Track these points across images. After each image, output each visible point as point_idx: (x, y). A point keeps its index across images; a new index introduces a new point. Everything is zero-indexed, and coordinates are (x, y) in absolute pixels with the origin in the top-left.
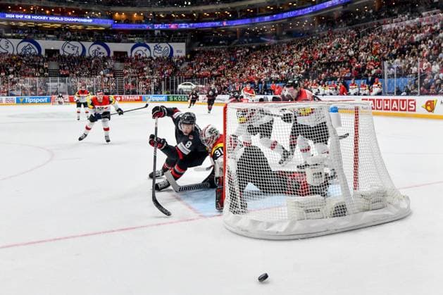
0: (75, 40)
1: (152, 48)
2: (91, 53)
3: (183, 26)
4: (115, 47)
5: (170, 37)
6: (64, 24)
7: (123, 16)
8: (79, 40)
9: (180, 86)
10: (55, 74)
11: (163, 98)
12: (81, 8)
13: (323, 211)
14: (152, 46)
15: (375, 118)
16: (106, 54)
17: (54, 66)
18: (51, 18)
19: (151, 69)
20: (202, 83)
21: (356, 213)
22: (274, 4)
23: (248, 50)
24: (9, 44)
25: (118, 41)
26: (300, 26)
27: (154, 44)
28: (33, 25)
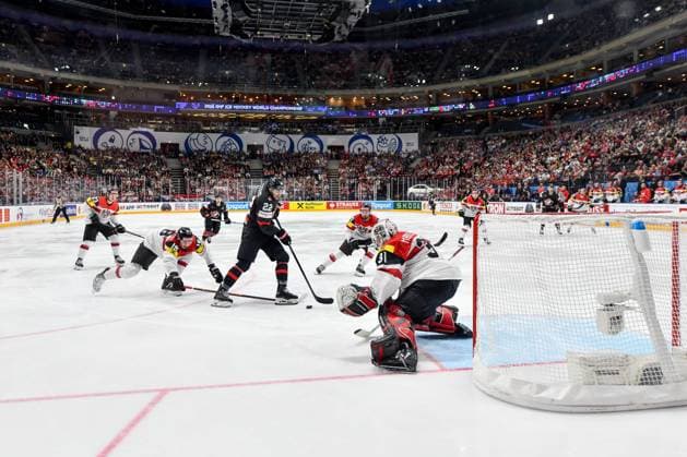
0: (281, 133)
1: (375, 141)
2: (300, 149)
3: (416, 111)
4: (330, 140)
5: (398, 125)
6: (269, 113)
7: (340, 102)
8: (287, 133)
9: (411, 190)
10: (257, 175)
11: (389, 205)
12: (289, 93)
13: (624, 374)
14: (375, 138)
16: (318, 149)
17: (256, 165)
18: (254, 108)
19: (374, 167)
20: (440, 186)
21: (679, 382)
22: (541, 78)
23: (504, 141)
24: (208, 140)
25: (334, 133)
26: (580, 105)
27: (378, 136)
28: (234, 116)
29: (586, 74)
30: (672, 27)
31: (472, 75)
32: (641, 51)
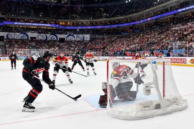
0: (43, 33)
1: (76, 37)
2: (50, 39)
3: (89, 28)
4: (60, 36)
5: (83, 32)
6: (38, 26)
7: (64, 23)
8: (45, 33)
10: (33, 47)
12: (46, 20)
13: (151, 106)
14: (75, 36)
15: (172, 67)
16: (56, 39)
17: (34, 44)
18: (33, 24)
19: (75, 45)
21: (165, 107)
22: (127, 19)
23: (116, 38)
24: (15, 35)
25: (61, 34)
26: (138, 28)
27: (77, 35)
28: (25, 27)
29: (139, 19)
30: (162, 7)
31: (106, 17)
32: (154, 13)
